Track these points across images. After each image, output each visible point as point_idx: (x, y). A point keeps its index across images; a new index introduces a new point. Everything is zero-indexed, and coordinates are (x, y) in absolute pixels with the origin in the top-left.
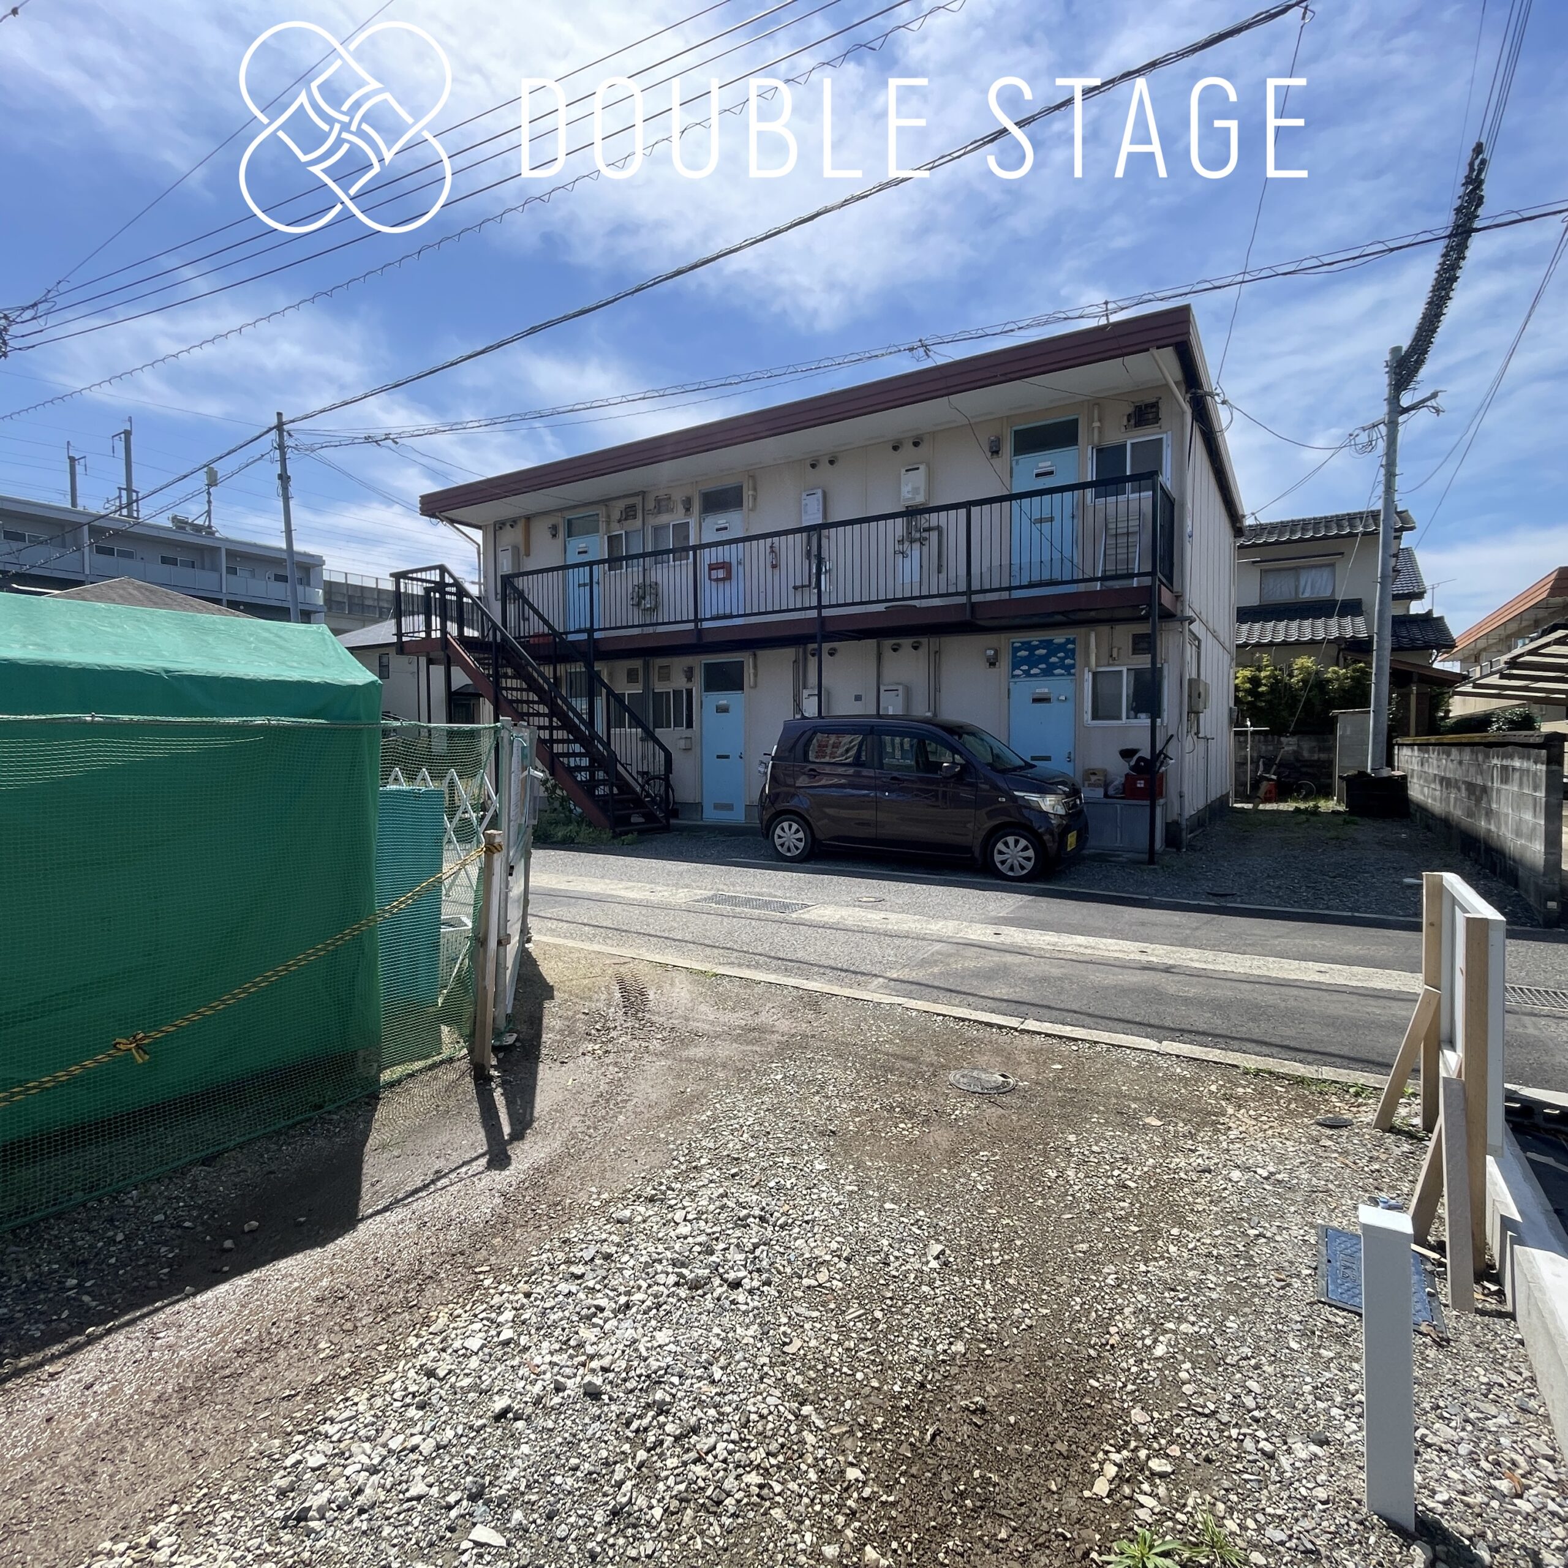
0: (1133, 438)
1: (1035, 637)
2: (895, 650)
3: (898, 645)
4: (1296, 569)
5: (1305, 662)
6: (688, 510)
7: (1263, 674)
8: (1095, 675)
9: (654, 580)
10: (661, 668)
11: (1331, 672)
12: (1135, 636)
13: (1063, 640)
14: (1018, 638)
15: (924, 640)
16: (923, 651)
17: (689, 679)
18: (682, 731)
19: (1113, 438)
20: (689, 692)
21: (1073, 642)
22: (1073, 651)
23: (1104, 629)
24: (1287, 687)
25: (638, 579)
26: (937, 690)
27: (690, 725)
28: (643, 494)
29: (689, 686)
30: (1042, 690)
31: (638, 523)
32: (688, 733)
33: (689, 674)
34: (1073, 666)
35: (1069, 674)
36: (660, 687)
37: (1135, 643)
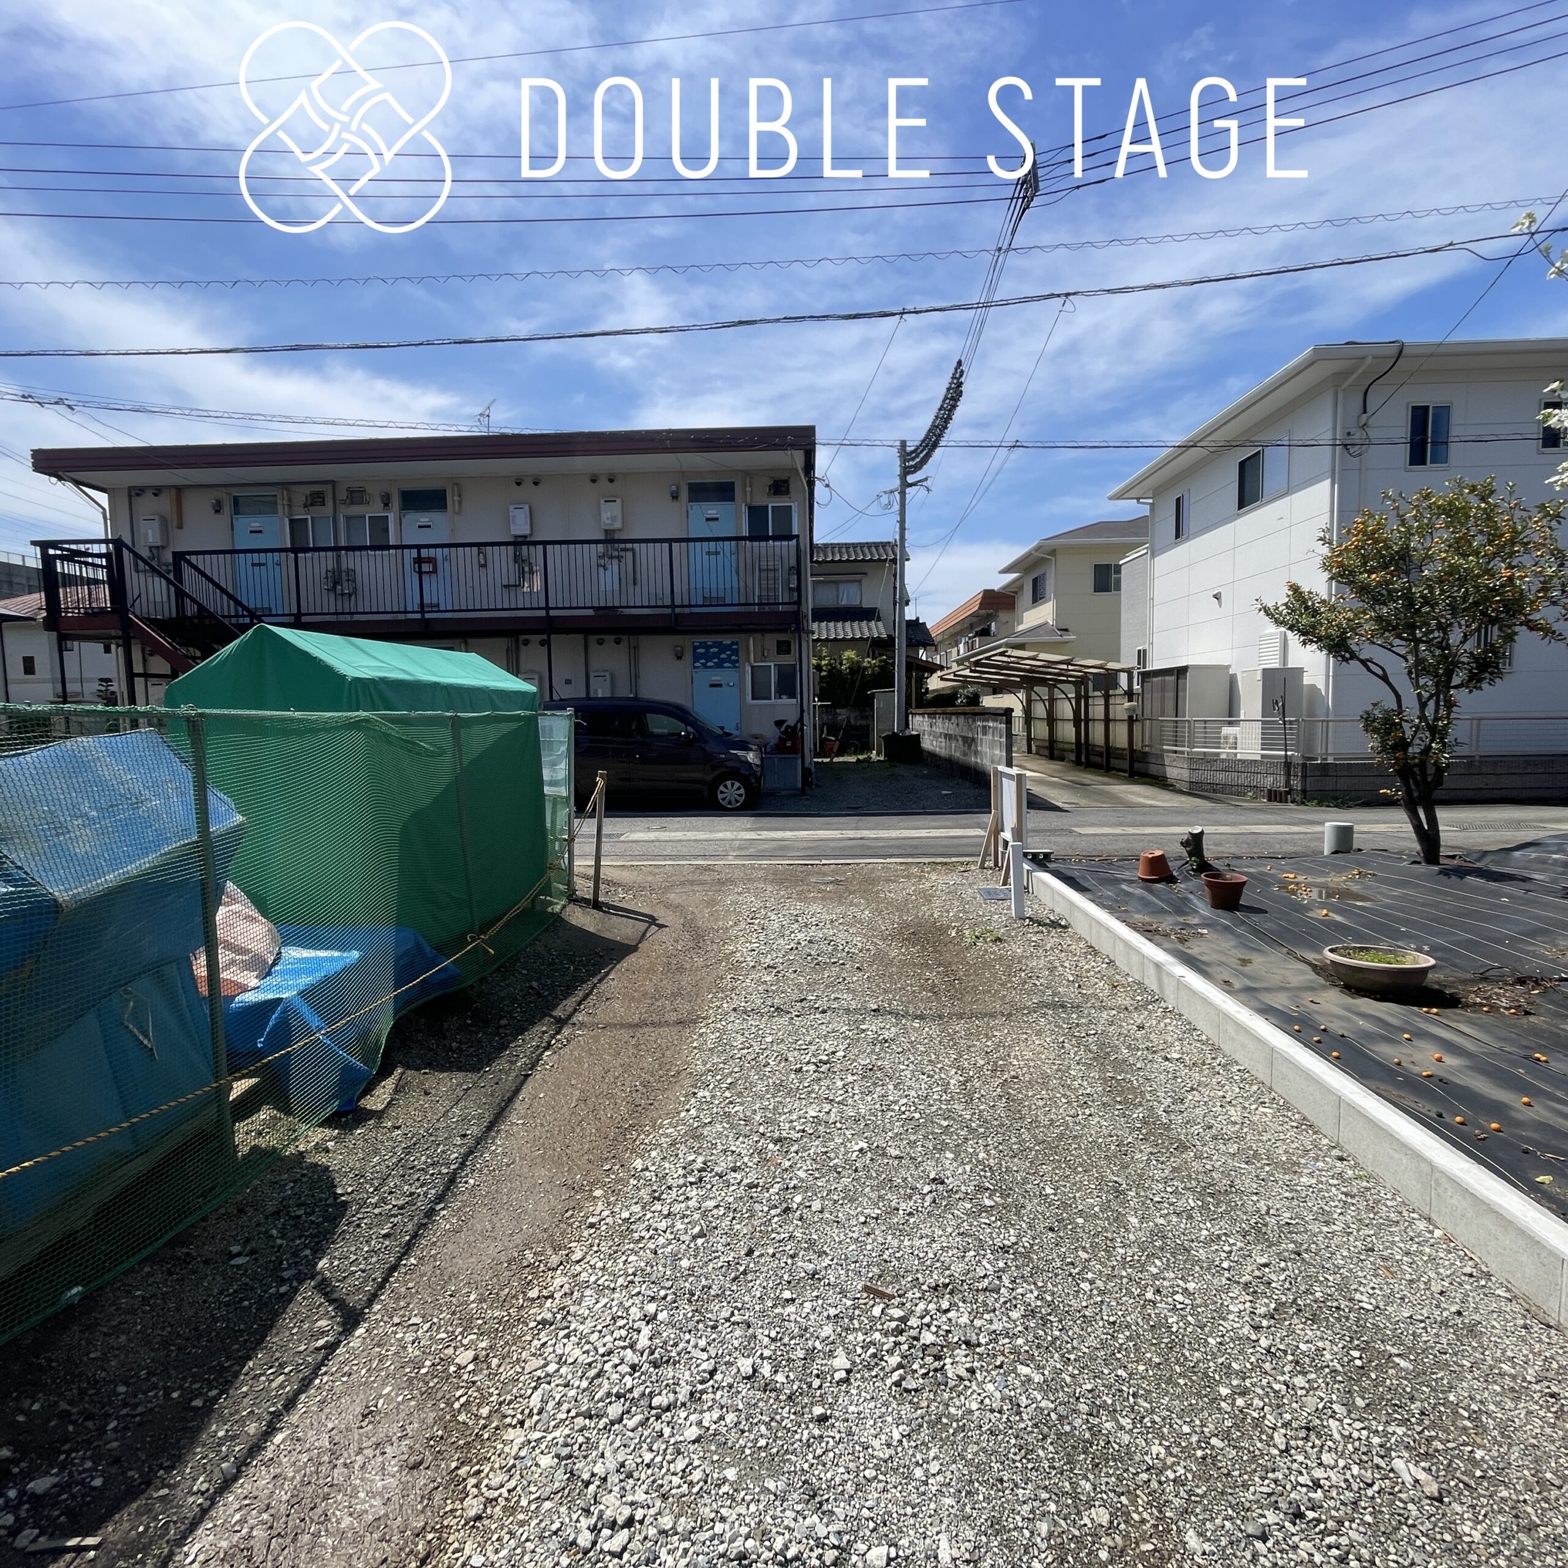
0: (773, 503)
1: (709, 640)
2: (600, 644)
3: (602, 640)
4: (836, 582)
5: (850, 654)
6: (386, 505)
7: (823, 663)
8: (753, 667)
9: (351, 568)
11: (867, 662)
12: (778, 642)
13: (729, 642)
14: (698, 639)
15: (625, 638)
16: (623, 646)
19: (760, 500)
21: (737, 644)
22: (737, 650)
23: (758, 636)
24: (840, 671)
26: (637, 676)
28: (333, 483)
30: (716, 679)
31: (328, 509)
34: (737, 661)
35: (735, 667)
37: (778, 647)
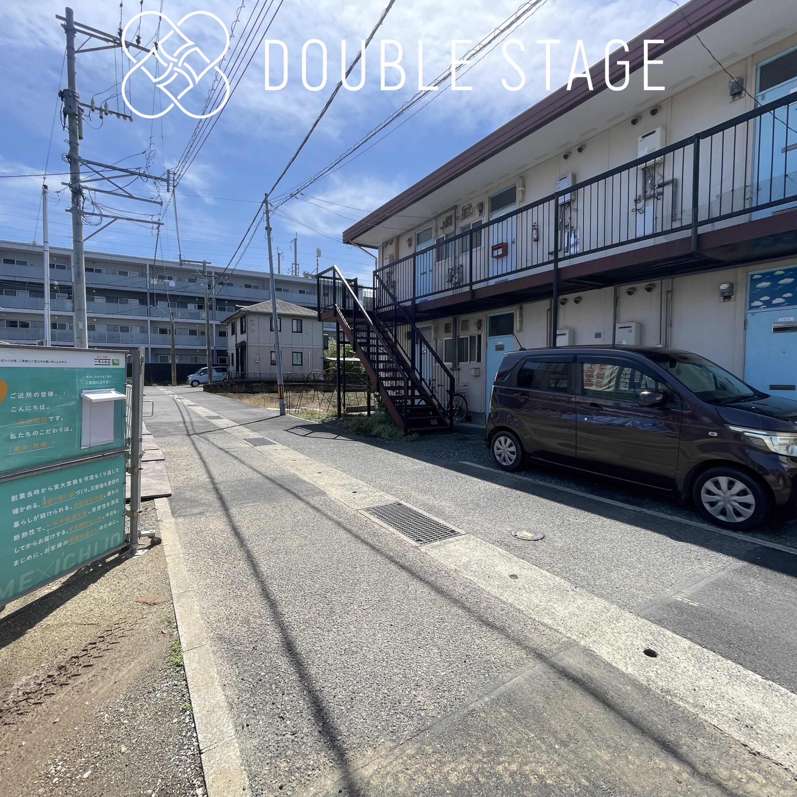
2: (630, 293)
3: (634, 289)
6: (481, 211)
9: (461, 263)
10: (463, 322)
15: (657, 282)
16: (656, 292)
17: (479, 328)
18: (475, 364)
20: (480, 337)
25: (451, 265)
26: (669, 325)
27: (479, 360)
28: (455, 207)
29: (479, 333)
30: (787, 319)
31: (453, 227)
32: (478, 365)
33: (479, 325)
36: (463, 335)
